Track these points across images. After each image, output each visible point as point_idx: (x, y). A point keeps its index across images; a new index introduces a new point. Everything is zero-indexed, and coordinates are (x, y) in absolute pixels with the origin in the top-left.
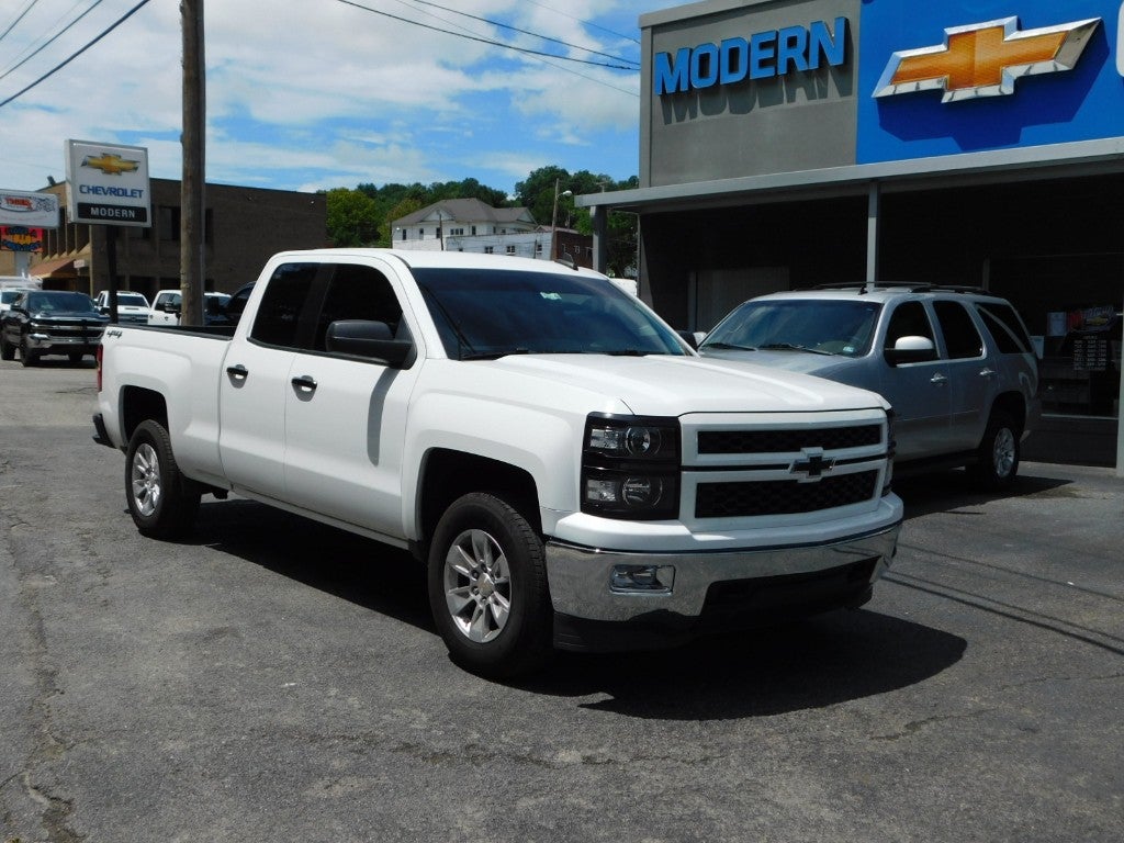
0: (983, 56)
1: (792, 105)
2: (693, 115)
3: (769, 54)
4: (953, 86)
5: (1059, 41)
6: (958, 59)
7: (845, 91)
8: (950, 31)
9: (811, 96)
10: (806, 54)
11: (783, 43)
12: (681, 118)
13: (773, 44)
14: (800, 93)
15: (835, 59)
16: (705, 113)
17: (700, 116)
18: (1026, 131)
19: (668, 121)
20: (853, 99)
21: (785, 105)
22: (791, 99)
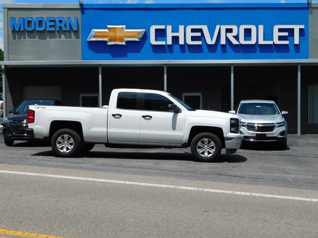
0: (118, 34)
1: (60, 39)
2: (25, 38)
3: (53, 24)
4: (111, 41)
5: (137, 33)
6: (112, 34)
7: (77, 37)
8: (109, 26)
9: (66, 37)
10: (65, 25)
11: (57, 21)
12: (20, 38)
13: (54, 21)
14: (63, 36)
15: (75, 28)
16: (29, 38)
17: (27, 39)
18: (129, 54)
19: (14, 38)
20: (80, 41)
21: (58, 39)
22: (60, 37)
